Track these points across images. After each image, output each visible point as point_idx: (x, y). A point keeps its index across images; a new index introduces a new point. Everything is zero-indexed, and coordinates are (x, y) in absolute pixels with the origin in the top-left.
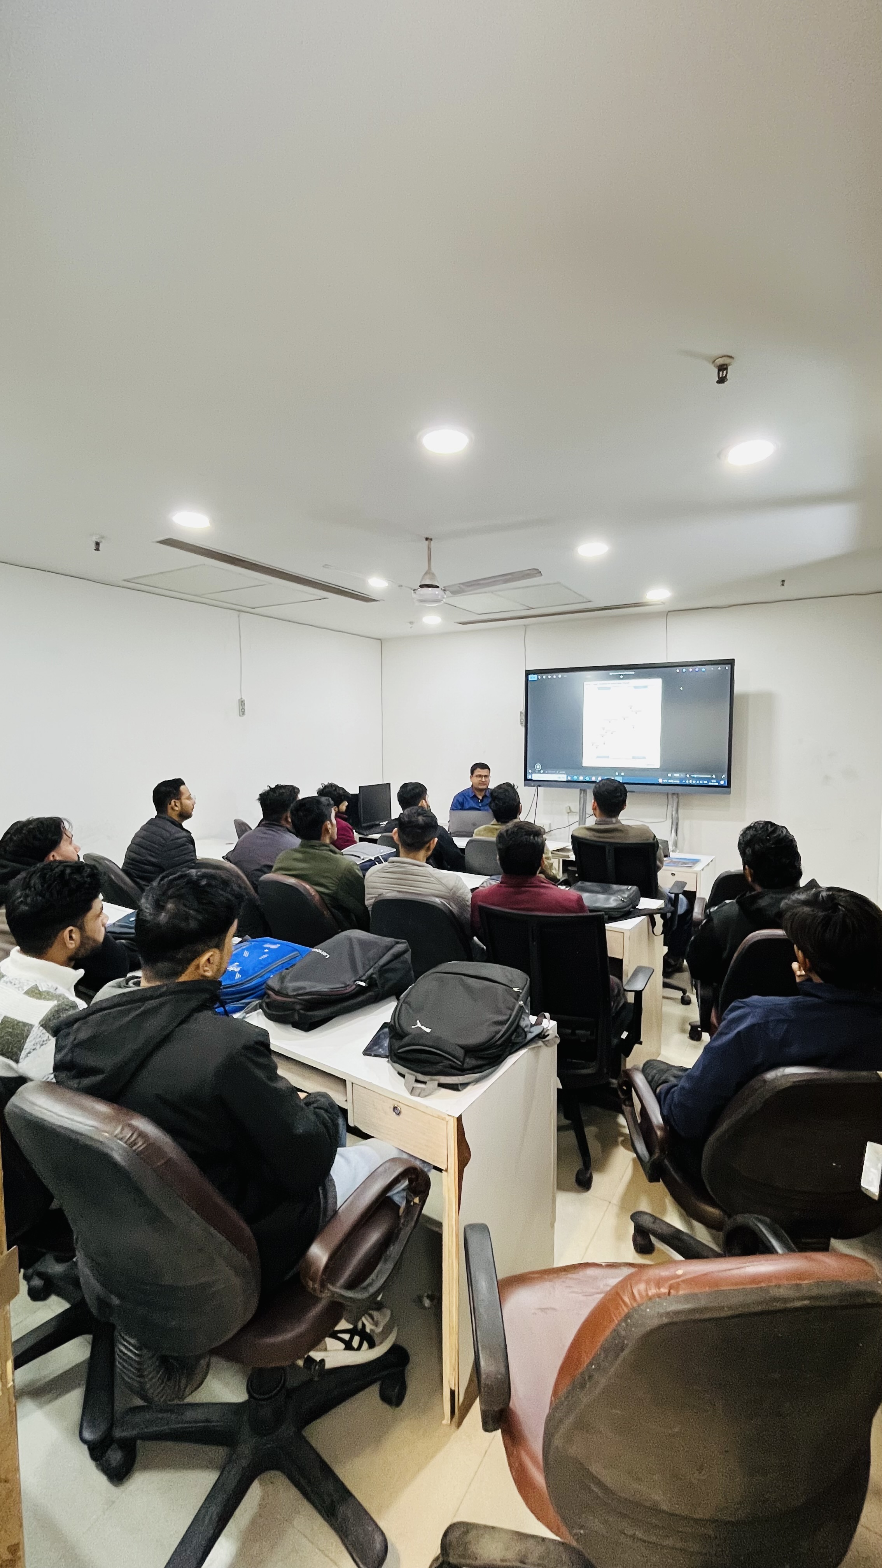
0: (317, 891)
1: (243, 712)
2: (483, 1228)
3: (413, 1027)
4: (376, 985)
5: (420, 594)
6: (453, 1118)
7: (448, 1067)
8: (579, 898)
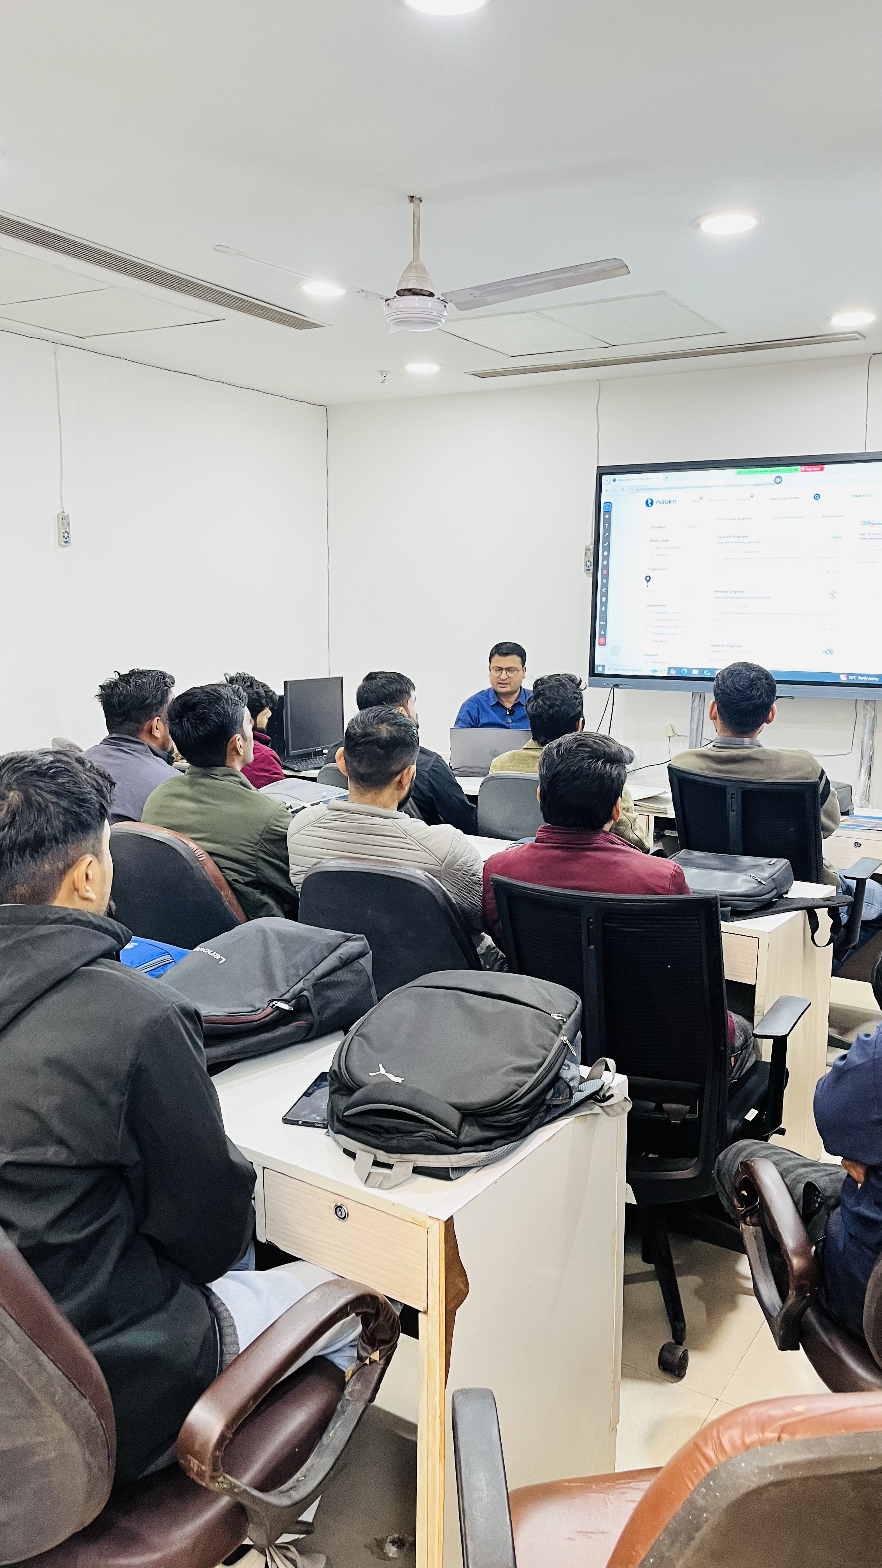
0: (210, 853)
1: (66, 539)
2: (485, 1395)
3: (370, 1074)
4: (309, 1010)
5: (397, 308)
6: (438, 1222)
7: (431, 1140)
8: (675, 871)
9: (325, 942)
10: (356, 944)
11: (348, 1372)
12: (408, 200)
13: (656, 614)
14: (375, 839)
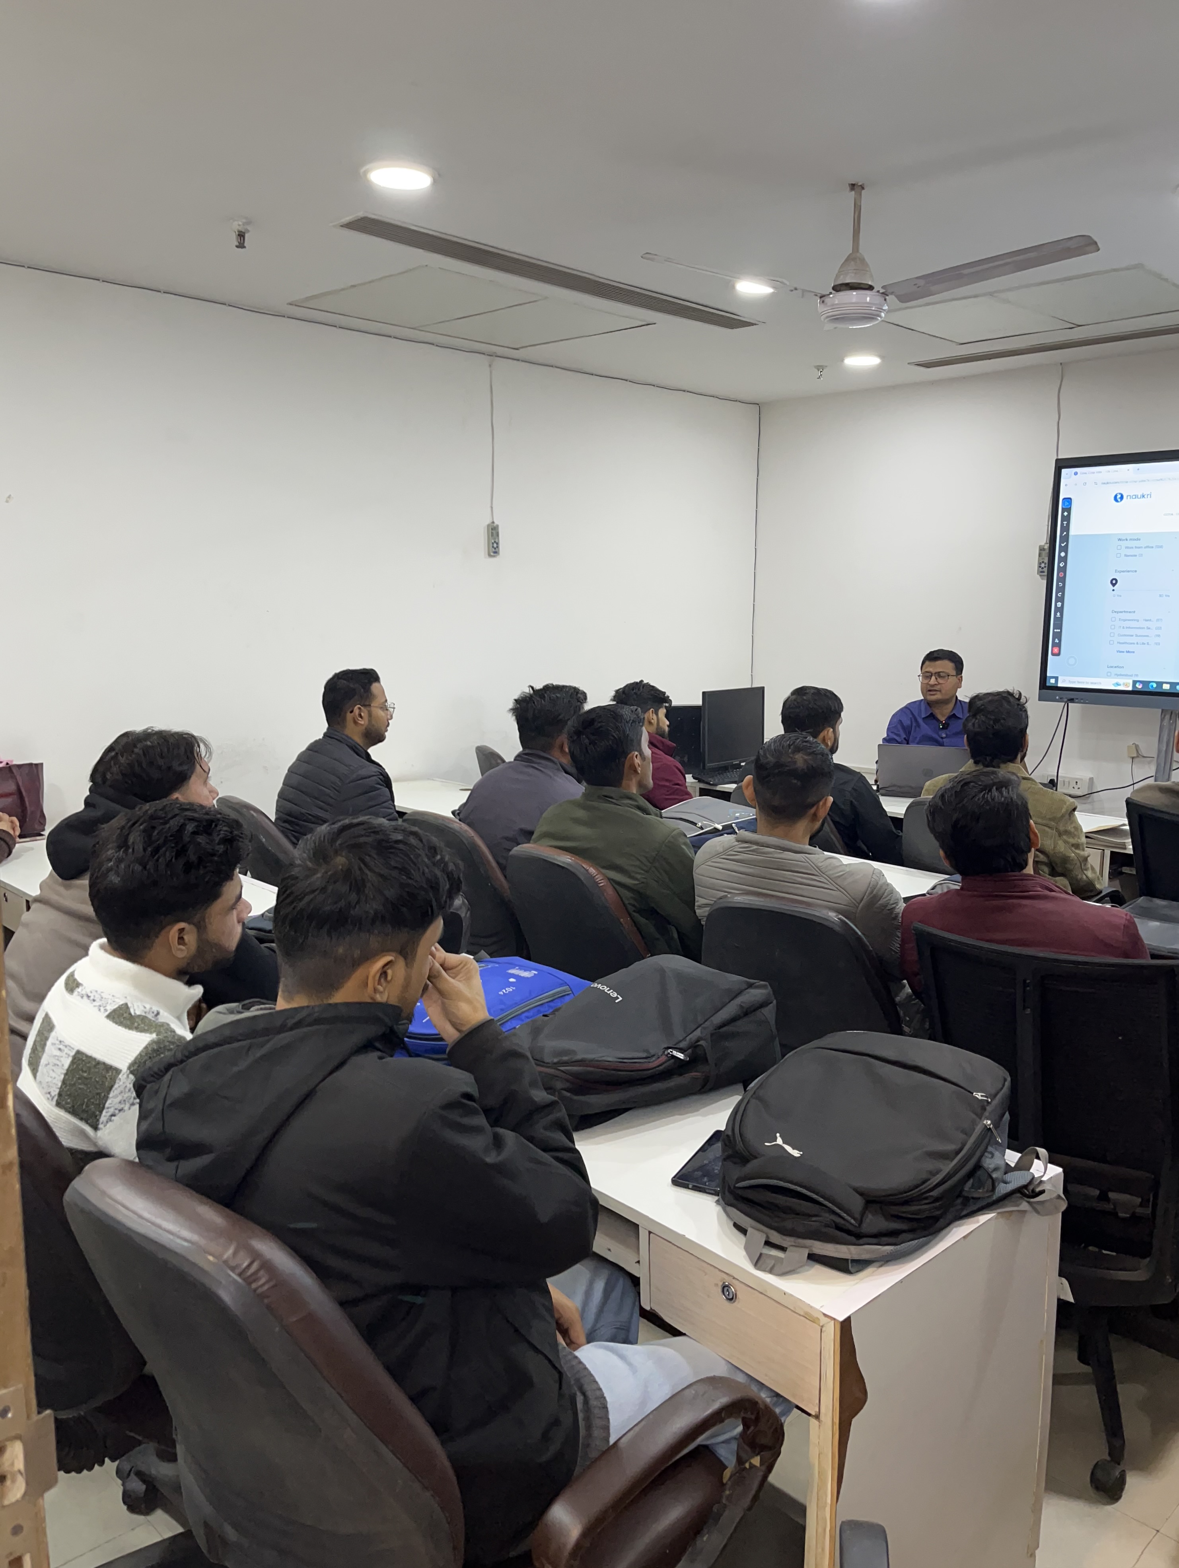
0: (610, 880)
1: (494, 549)
2: (878, 1533)
3: (767, 1144)
4: (705, 1060)
5: (833, 305)
6: (834, 1322)
7: (829, 1227)
8: (1128, 921)
9: (725, 987)
10: (758, 992)
12: (848, 189)
13: (1122, 622)
14: (785, 874)
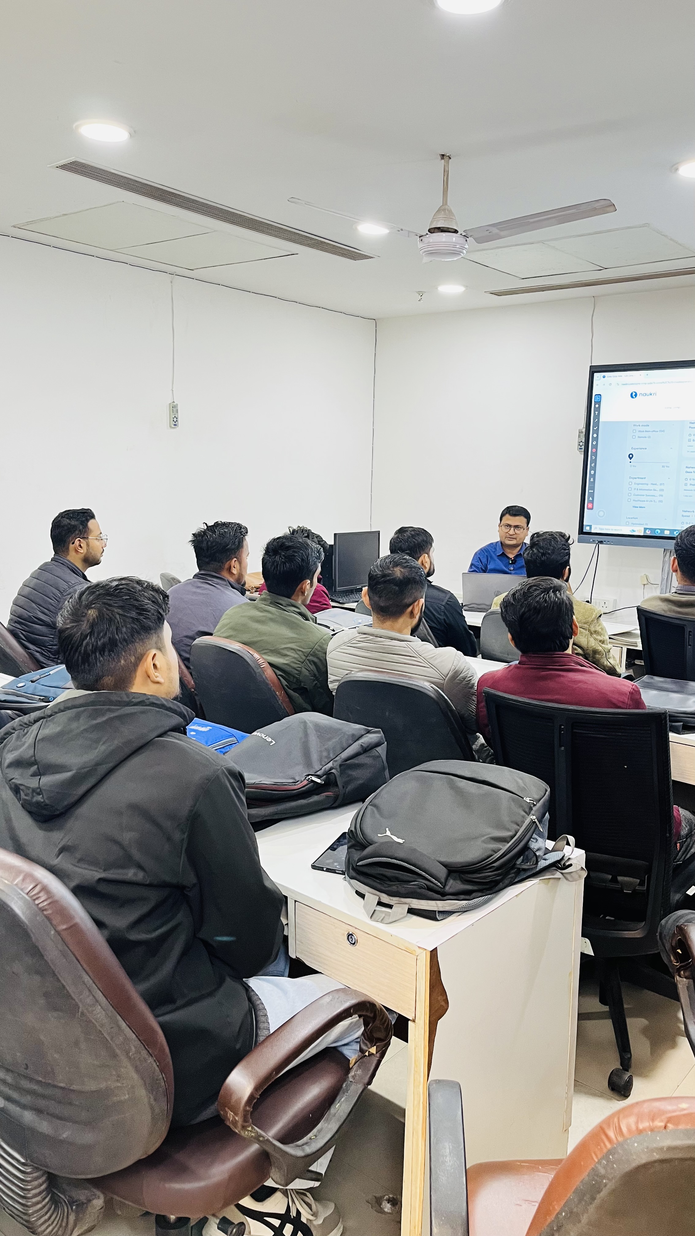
0: (269, 663)
1: (175, 423)
2: (455, 1087)
3: (379, 835)
4: (336, 784)
5: (429, 242)
6: (425, 951)
7: (422, 888)
8: (633, 689)
9: (350, 733)
10: (374, 736)
11: (353, 1060)
12: (440, 158)
13: (637, 485)
14: (393, 657)
